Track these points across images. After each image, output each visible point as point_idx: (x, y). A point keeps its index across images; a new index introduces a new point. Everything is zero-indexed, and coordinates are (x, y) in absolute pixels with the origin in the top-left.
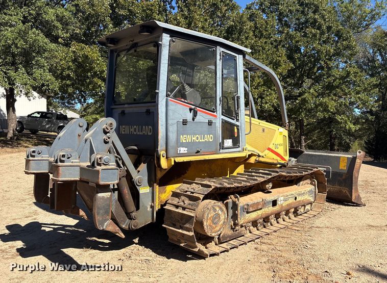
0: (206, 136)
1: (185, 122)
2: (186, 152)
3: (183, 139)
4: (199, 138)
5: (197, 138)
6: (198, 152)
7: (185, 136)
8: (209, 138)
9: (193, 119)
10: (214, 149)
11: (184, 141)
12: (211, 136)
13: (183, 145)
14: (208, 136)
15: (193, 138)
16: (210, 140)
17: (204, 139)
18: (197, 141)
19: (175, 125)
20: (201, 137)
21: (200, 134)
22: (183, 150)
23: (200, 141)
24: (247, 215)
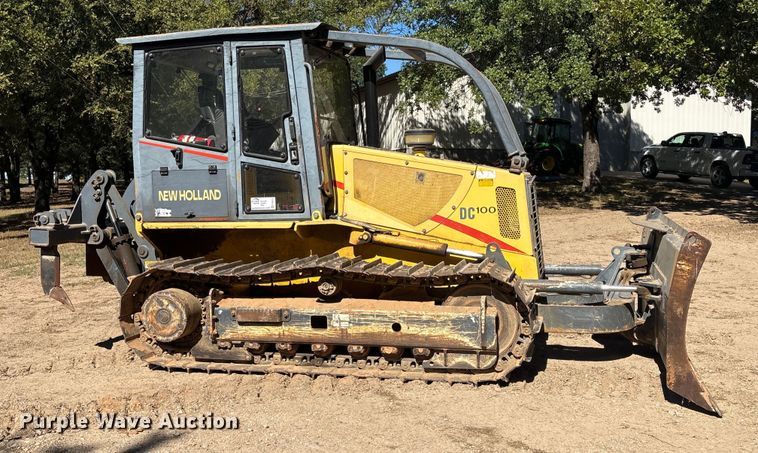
0: (206, 191)
1: (165, 172)
2: (169, 215)
3: (163, 196)
4: (193, 195)
5: (189, 196)
6: (192, 216)
7: (165, 192)
8: (213, 195)
9: (180, 167)
10: (224, 213)
11: (164, 199)
12: (216, 191)
13: (163, 205)
14: (211, 191)
15: (181, 196)
16: (215, 198)
17: (202, 196)
18: (189, 199)
19: (150, 176)
20: (196, 193)
21: (195, 188)
22: (164, 212)
23: (195, 199)
24: (240, 327)
